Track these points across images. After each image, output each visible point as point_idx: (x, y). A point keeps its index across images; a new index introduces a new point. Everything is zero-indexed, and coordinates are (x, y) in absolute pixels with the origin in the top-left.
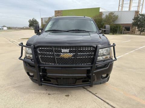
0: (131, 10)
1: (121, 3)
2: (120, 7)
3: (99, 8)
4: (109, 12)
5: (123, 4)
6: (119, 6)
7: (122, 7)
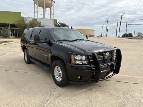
0: (45, 18)
1: (36, 11)
2: (36, 14)
3: (20, 13)
4: (32, 18)
5: (37, 11)
6: (35, 12)
7: (38, 14)
